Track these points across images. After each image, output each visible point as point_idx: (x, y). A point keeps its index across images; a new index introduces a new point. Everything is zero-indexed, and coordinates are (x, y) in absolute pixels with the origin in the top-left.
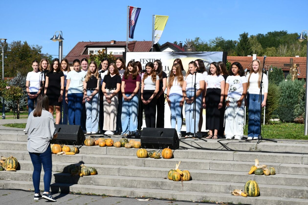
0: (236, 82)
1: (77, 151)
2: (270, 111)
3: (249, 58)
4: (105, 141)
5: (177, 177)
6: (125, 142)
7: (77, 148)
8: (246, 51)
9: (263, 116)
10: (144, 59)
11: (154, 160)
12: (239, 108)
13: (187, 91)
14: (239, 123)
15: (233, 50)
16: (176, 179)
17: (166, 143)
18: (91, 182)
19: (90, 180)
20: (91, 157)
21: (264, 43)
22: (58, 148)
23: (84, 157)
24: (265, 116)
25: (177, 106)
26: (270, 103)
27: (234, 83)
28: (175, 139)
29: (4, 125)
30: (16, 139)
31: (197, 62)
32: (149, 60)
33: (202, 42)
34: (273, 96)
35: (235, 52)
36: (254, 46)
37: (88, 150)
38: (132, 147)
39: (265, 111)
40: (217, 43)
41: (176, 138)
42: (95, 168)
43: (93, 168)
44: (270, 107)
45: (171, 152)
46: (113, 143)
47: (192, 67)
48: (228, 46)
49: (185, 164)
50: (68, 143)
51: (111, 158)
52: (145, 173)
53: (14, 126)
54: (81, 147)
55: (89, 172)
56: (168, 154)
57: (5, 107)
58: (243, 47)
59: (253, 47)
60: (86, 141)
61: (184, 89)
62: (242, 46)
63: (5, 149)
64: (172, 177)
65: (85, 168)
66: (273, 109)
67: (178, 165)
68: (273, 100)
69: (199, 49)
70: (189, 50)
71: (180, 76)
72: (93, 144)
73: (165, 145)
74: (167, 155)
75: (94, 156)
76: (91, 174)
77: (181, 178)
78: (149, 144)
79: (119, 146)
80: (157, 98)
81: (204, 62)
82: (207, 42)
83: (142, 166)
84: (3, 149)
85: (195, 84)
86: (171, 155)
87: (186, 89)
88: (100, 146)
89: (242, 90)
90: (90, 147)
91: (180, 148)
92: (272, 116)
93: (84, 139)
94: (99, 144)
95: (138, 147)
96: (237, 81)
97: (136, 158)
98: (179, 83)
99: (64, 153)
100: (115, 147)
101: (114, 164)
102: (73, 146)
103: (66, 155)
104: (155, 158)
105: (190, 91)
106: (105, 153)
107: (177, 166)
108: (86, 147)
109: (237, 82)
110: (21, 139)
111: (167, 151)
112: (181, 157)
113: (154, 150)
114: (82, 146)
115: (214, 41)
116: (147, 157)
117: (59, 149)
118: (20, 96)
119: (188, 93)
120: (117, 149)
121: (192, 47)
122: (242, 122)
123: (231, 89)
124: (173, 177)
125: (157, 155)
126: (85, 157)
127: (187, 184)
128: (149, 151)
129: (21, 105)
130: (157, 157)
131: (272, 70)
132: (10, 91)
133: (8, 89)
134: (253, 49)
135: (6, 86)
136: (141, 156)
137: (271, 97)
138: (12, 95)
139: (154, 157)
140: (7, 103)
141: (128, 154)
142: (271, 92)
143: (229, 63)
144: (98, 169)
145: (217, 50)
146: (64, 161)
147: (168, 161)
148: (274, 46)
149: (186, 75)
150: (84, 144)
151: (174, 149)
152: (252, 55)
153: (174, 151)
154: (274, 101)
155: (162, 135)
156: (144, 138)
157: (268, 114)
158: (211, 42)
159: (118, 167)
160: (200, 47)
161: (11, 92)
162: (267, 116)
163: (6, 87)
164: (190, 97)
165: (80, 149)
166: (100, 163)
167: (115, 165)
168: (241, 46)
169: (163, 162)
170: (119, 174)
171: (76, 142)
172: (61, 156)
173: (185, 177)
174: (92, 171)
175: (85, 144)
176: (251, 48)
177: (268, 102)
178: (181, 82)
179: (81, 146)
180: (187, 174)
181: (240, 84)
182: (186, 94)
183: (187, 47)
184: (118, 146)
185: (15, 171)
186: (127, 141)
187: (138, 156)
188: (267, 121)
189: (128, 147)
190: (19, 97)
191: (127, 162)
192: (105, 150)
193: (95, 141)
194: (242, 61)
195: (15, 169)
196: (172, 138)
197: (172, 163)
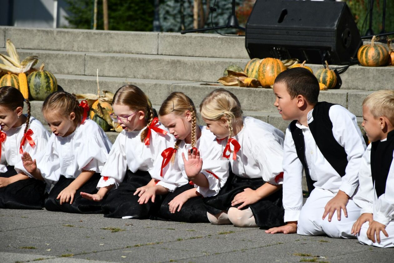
1: (333, 80)
7: (333, 71)
23: (351, 95)
30: (155, 47)
37: (368, 78)
50: (306, 56)
60: (364, 49)
63: (118, 75)
72: (383, 60)
84: (115, 75)
90: (374, 70)
93: (360, 44)
102: (322, 66)
108: (361, 69)
110: (169, 49)
114: (351, 67)
117: (277, 72)
126: (356, 95)
150: (357, 60)
165: (343, 77)
171: (330, 52)
175: (360, 61)
179: (348, 65)
193: (392, 51)
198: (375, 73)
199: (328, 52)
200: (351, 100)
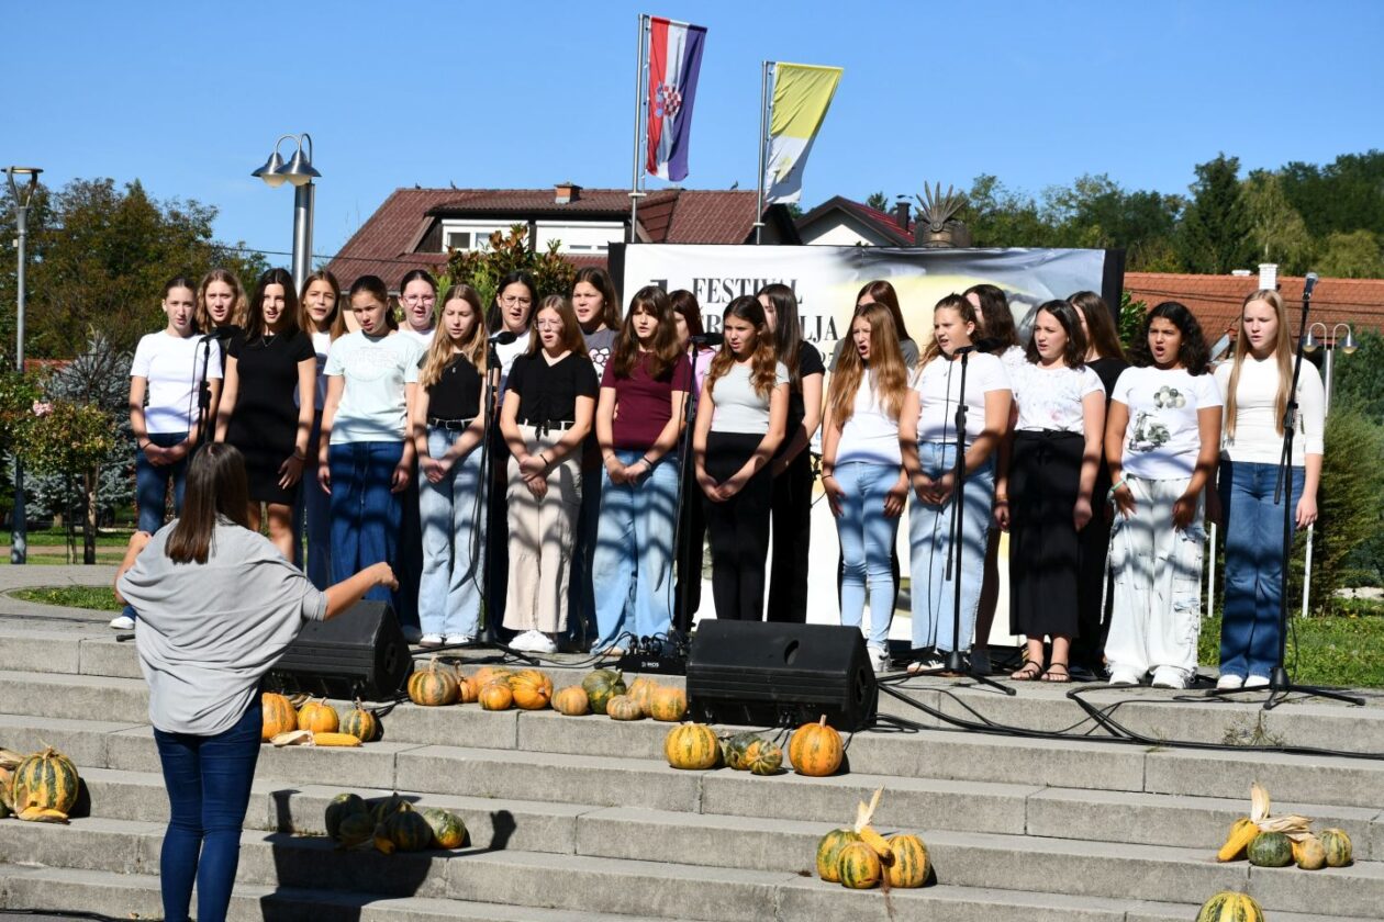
0: (1170, 400)
1: (370, 728)
2: (1335, 550)
3: (1242, 284)
4: (511, 684)
5: (864, 870)
6: (610, 688)
7: (369, 712)
8: (1226, 248)
9: (1303, 573)
10: (711, 281)
11: (753, 781)
12: (1181, 531)
13: (923, 443)
14: (1177, 604)
15: (1160, 242)
16: (858, 877)
17: (810, 699)
18: (438, 881)
19: (433, 875)
20: (441, 759)
21: (1319, 210)
22: (278, 711)
23: (403, 758)
24: (1311, 572)
25: (873, 516)
26: (1338, 511)
27: (1157, 402)
28: (858, 678)
29: (19, 594)
30: (75, 662)
31: (974, 299)
32: (739, 282)
33: (1011, 200)
34: (1350, 475)
35: (1170, 254)
36: (1268, 222)
37: (426, 724)
38: (642, 715)
39: (1309, 546)
40: (1082, 204)
41: (862, 672)
42: (460, 816)
43: (446, 816)
44: (1335, 528)
45: (835, 744)
46: (548, 693)
47: (949, 321)
48: (1135, 221)
49: (904, 803)
50: (325, 688)
51: (540, 768)
52: (704, 846)
53: (66, 598)
55: (426, 832)
56: (821, 750)
57: (27, 506)
58: (1213, 229)
59: (1261, 231)
60: (418, 678)
61: (910, 435)
62: (1206, 225)
63: (15, 711)
64: (838, 867)
66: (1351, 537)
67: (866, 810)
68: (1351, 495)
69: (992, 236)
70: (938, 237)
71: (892, 365)
72: (449, 695)
73: (807, 708)
74: (816, 756)
75: (454, 757)
76: (438, 841)
77: (880, 876)
78: (730, 699)
79: (579, 710)
80: (775, 473)
81: (1011, 302)
82: (1033, 202)
83: (692, 810)
84: (10, 711)
85: (962, 409)
86: (835, 759)
87: (920, 434)
88: (487, 708)
89: (1194, 439)
90: (434, 712)
91: (879, 722)
92: (1343, 575)
93: (409, 667)
94: (480, 698)
95: (674, 714)
96: (1174, 394)
97: (664, 767)
98: (886, 403)
99: (305, 738)
100: (559, 715)
101: (555, 798)
102: (350, 703)
103: (315, 748)
104: (757, 773)
105: (937, 441)
106: (511, 742)
107: (864, 815)
108: (415, 710)
109: (1175, 402)
110: (97, 665)
111: (816, 739)
112: (884, 771)
113: (752, 733)
114: (398, 707)
115: (1071, 197)
116: (719, 763)
117: (281, 716)
118: (101, 453)
119: (926, 450)
120: (570, 721)
121: (953, 222)
122: (1193, 600)
123: (1141, 432)
124: (842, 867)
125: (768, 755)
126: (409, 757)
127: (911, 903)
128: (728, 738)
129: (107, 495)
130: (764, 768)
131: (1349, 344)
132: (51, 426)
133: (44, 415)
134: (1265, 238)
135: (31, 403)
136: (684, 759)
137: (1343, 481)
138: (60, 448)
139: (752, 765)
140: (38, 486)
141: (626, 748)
142: (1343, 453)
143: (1134, 306)
144: (475, 818)
145: (1082, 238)
146: (306, 778)
147: (818, 787)
148: (1365, 226)
149: (918, 362)
150: (407, 693)
151: (853, 729)
152: (1256, 271)
153: (850, 740)
154: (1355, 497)
155: (791, 659)
156: (705, 669)
157: (1325, 564)
158: (1054, 201)
159: (571, 811)
160: (996, 227)
161: (58, 432)
162: (1320, 575)
163: (35, 407)
164: (937, 473)
165: (386, 722)
166: (484, 791)
167: (558, 801)
168: (1202, 223)
169: (795, 792)
170: (578, 848)
171: (365, 682)
172: (293, 750)
173: (904, 869)
174: (444, 830)
175: (412, 697)
176: (1253, 231)
177: (1328, 506)
178: (894, 394)
179: (393, 702)
180: (912, 853)
181: (1188, 413)
182: (918, 459)
183: (928, 223)
184: (572, 708)
185: (65, 822)
186: (620, 683)
187: (670, 761)
188: (1321, 598)
189: (621, 713)
190: (94, 457)
191: (617, 790)
192: (511, 729)
193: (462, 680)
194: (1206, 297)
195: (61, 811)
196: (844, 673)
197: (840, 796)
198: (437, 715)
199: (361, 682)
200: (401, 764)
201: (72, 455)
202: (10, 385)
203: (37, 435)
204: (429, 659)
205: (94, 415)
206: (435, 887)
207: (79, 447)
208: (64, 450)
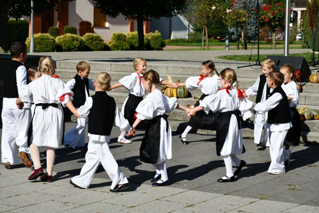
7: (299, 85)
18: (315, 128)
19: (313, 126)
20: (317, 97)
23: (307, 96)
29: (220, 57)
37: (314, 88)
43: (317, 111)
53: (231, 58)
54: (305, 84)
55: (312, 115)
60: (312, 76)
65: (307, 110)
76: (315, 118)
90: (316, 85)
93: (310, 74)
108: (311, 84)
114: (307, 84)
126: (309, 96)
132: (232, 15)
133: (230, 12)
161: (234, 17)
163: (227, 11)
165: (304, 87)
174: (317, 115)
175: (310, 81)
190: (243, 23)
200: (307, 98)
201: (237, 23)
202: (221, 5)
203: (229, 18)
204: (315, 71)
205: (243, 12)
206: (314, 129)
207: (239, 20)
208: (235, 21)
